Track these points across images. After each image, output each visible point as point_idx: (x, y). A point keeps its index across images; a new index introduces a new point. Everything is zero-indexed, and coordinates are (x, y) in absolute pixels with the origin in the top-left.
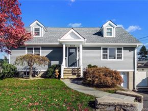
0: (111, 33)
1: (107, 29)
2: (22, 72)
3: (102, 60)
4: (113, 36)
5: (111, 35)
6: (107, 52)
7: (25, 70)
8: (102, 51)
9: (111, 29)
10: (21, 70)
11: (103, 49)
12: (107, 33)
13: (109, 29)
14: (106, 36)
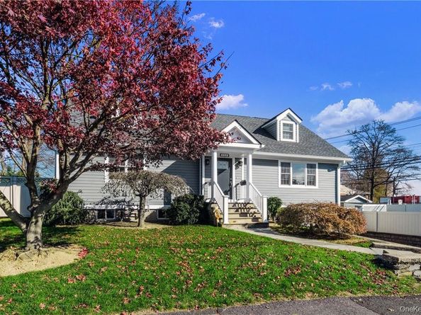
0: (291, 134)
1: (284, 125)
2: (93, 210)
3: (281, 186)
4: (294, 141)
5: (291, 138)
6: (289, 171)
7: (103, 207)
8: (280, 168)
9: (291, 125)
10: (92, 206)
11: (283, 164)
12: (284, 132)
13: (288, 125)
14: (282, 140)
